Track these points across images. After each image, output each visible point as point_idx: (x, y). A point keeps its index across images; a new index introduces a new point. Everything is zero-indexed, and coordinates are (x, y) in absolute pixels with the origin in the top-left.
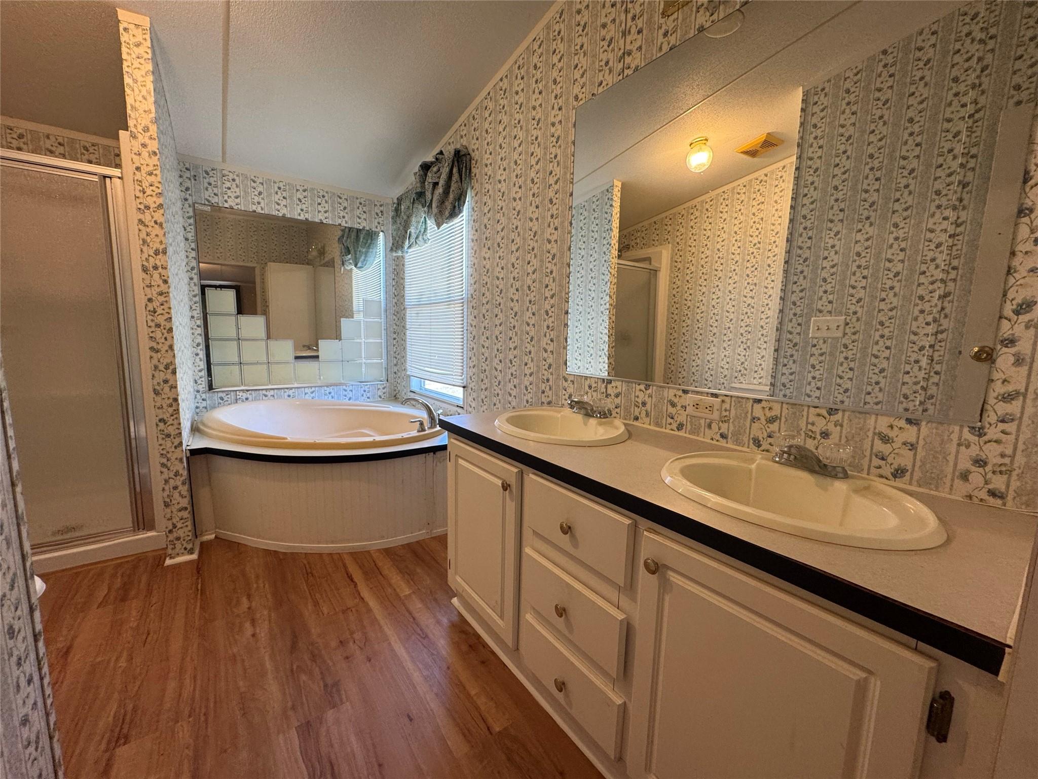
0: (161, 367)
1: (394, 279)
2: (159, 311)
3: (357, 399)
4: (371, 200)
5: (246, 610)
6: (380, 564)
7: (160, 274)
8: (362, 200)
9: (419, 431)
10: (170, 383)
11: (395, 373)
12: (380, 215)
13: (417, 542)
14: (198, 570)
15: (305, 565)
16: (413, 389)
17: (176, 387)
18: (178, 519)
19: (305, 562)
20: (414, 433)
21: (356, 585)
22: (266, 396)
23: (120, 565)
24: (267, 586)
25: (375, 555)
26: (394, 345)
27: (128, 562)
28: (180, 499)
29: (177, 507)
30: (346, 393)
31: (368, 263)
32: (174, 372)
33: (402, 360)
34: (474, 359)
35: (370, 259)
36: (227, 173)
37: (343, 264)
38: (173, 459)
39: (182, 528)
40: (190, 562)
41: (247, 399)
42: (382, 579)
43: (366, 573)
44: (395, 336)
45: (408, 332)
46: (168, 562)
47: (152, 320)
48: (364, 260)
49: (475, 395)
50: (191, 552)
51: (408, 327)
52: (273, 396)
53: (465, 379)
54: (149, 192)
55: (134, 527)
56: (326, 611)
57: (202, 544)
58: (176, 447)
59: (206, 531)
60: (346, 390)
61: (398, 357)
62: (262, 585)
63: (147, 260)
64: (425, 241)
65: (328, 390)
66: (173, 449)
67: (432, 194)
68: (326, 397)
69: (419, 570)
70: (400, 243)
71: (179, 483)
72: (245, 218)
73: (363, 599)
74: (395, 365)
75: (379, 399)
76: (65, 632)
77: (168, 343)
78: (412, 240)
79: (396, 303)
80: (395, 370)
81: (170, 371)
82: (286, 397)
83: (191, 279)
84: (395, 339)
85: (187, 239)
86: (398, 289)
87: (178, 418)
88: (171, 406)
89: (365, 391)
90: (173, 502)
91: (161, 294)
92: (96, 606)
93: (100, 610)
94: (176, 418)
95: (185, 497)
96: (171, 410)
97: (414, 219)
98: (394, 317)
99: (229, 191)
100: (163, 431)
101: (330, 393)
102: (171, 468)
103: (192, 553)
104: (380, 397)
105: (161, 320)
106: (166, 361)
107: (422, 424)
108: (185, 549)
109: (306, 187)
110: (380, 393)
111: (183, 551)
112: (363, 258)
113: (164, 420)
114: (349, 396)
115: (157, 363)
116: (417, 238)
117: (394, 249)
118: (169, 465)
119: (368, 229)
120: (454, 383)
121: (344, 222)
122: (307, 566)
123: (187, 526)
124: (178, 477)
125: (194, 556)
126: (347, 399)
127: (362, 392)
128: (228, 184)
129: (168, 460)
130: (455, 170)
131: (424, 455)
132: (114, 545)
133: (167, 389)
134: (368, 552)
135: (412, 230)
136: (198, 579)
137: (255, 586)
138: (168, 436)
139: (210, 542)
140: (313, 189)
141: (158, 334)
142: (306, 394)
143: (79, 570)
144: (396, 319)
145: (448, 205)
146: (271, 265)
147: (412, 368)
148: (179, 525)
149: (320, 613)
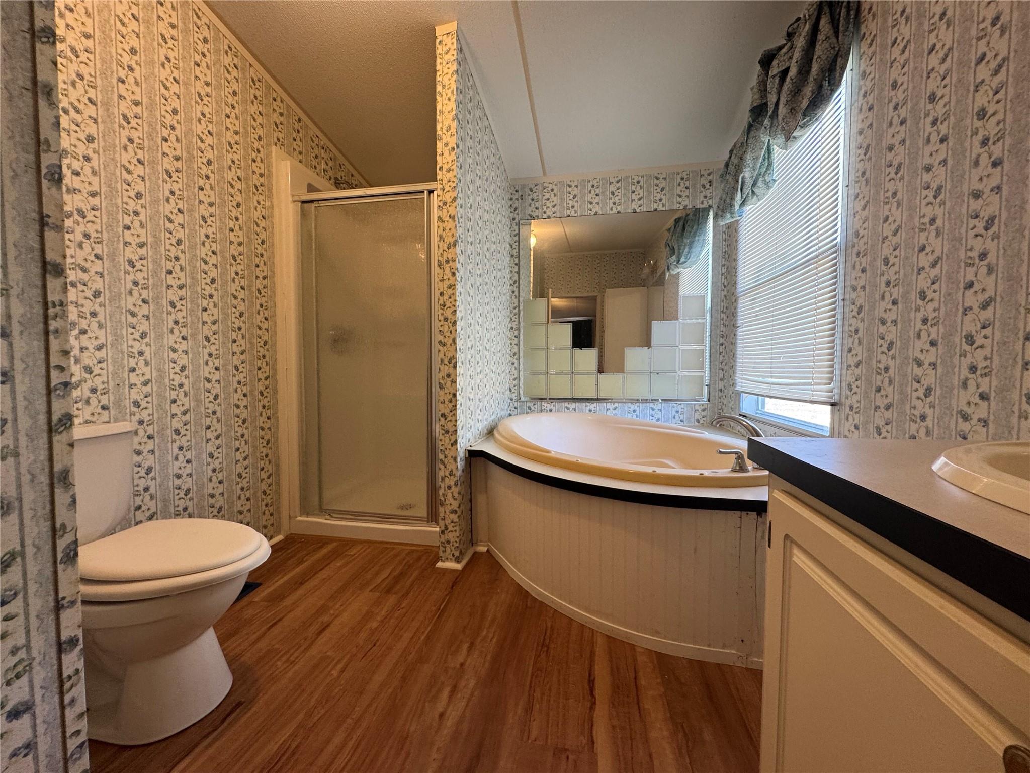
0: (446, 362)
1: (723, 265)
2: (448, 305)
3: (667, 421)
4: (695, 171)
5: (458, 666)
6: (643, 683)
7: (450, 267)
8: (685, 174)
9: (734, 470)
10: (452, 377)
11: (721, 390)
12: (708, 186)
13: (719, 666)
14: (454, 584)
15: (547, 627)
16: (744, 411)
17: (455, 382)
18: (449, 522)
19: (549, 624)
20: (724, 472)
21: (592, 708)
22: (568, 409)
23: (413, 551)
24: (495, 640)
25: (642, 659)
26: (720, 353)
27: (417, 551)
28: (452, 501)
29: (450, 508)
30: (653, 413)
31: (693, 254)
32: (455, 367)
33: (731, 371)
34: (858, 349)
35: (695, 250)
36: (547, 185)
37: (668, 269)
38: (449, 456)
39: (452, 531)
40: (456, 571)
41: (551, 410)
42: (637, 718)
43: (616, 689)
44: (722, 341)
45: (740, 332)
46: (440, 564)
47: (442, 314)
48: (689, 252)
49: (858, 419)
50: (458, 560)
51: (739, 322)
52: (575, 409)
53: (837, 391)
54: (447, 188)
55: (428, 518)
56: (534, 733)
57: (475, 553)
58: (452, 445)
59: (481, 541)
60: (653, 409)
61: (726, 368)
62: (491, 635)
63: (442, 254)
64: (768, 185)
65: (632, 407)
66: (450, 446)
67: (779, 93)
68: (630, 415)
69: (708, 736)
70: (728, 201)
71: (452, 483)
72: (591, 253)
73: (593, 742)
74: (722, 380)
75: (697, 424)
76: (338, 606)
77: (452, 336)
78: (747, 190)
79: (725, 296)
80: (721, 386)
81: (452, 365)
82: (587, 411)
83: (513, 292)
84: (722, 345)
85: (512, 256)
86: (728, 277)
87: (455, 415)
88: (451, 401)
89: (677, 412)
90: (447, 502)
91: (450, 287)
92: (368, 590)
93: (371, 593)
94: (454, 414)
95: (456, 499)
96: (450, 405)
97: (749, 157)
98: (723, 315)
99: (548, 202)
100: (444, 426)
101: (634, 411)
102: (447, 467)
103: (458, 562)
104: (698, 421)
105: (448, 313)
106: (449, 355)
107: (740, 457)
108: (453, 555)
109: (619, 178)
110: (697, 416)
111: (451, 556)
112: (686, 250)
113: (445, 416)
114: (657, 416)
115: (443, 357)
116: (754, 184)
117: (720, 213)
118: (446, 462)
119: (690, 207)
120: (812, 398)
121: (661, 206)
122: (548, 632)
123: (456, 531)
124: (452, 477)
125: (459, 566)
126: (655, 420)
127: (674, 413)
128: (547, 196)
129: (445, 457)
130: (824, 22)
131: (738, 513)
132: (413, 531)
133: (449, 383)
134: (633, 647)
135: (747, 173)
136: (447, 595)
137: (484, 633)
138: (447, 432)
139: (482, 553)
140: (627, 177)
141: (446, 328)
142: (607, 410)
143: (389, 546)
144: (725, 318)
145: (808, 91)
146: (609, 291)
147: (743, 381)
148: (450, 528)
149: (526, 734)
